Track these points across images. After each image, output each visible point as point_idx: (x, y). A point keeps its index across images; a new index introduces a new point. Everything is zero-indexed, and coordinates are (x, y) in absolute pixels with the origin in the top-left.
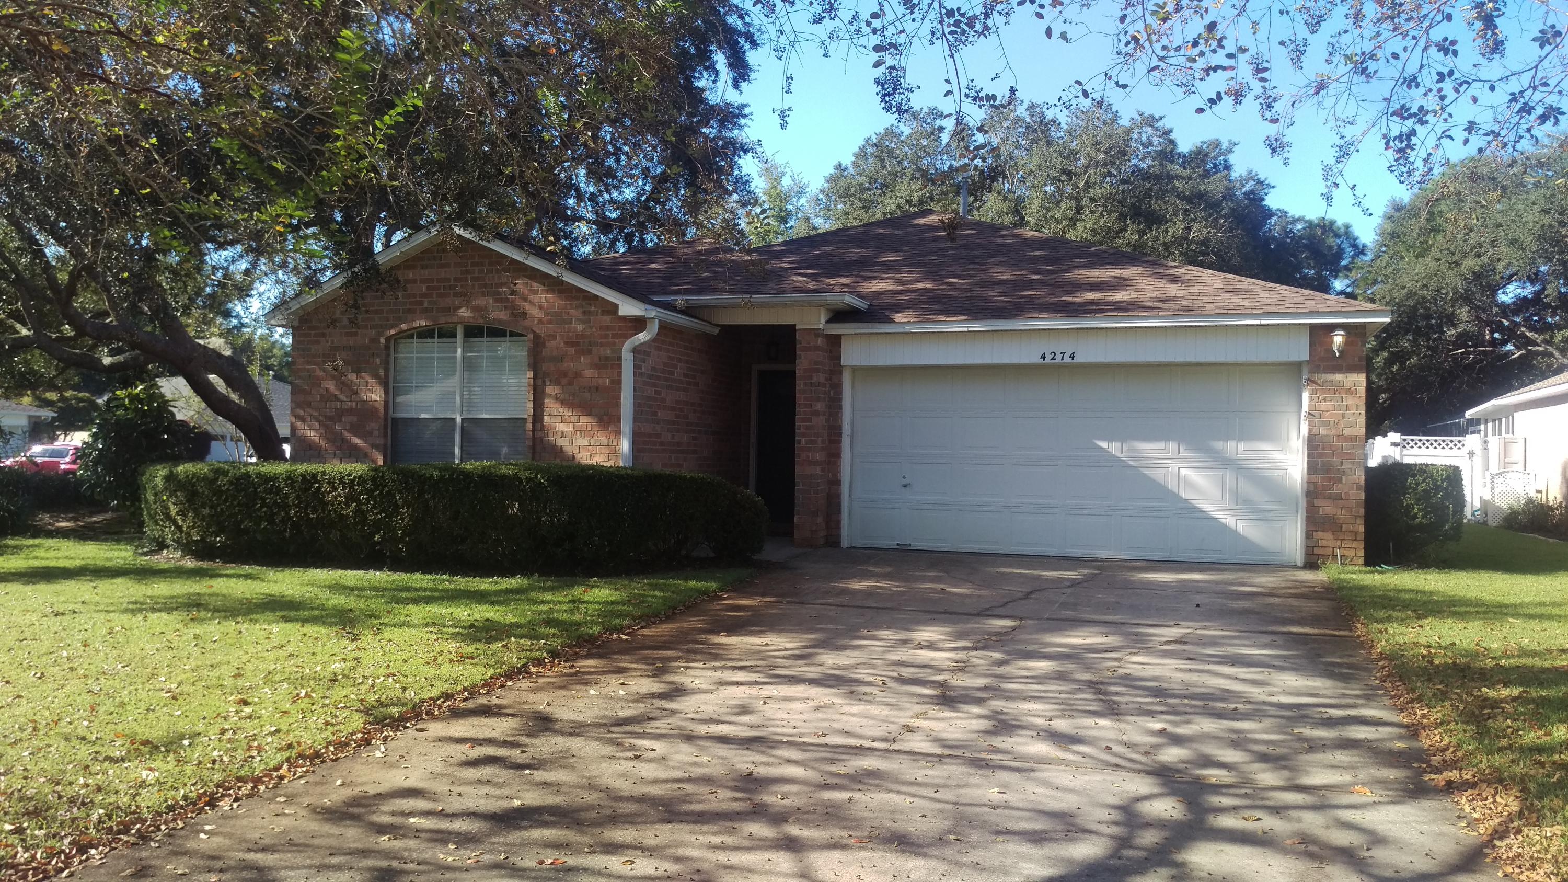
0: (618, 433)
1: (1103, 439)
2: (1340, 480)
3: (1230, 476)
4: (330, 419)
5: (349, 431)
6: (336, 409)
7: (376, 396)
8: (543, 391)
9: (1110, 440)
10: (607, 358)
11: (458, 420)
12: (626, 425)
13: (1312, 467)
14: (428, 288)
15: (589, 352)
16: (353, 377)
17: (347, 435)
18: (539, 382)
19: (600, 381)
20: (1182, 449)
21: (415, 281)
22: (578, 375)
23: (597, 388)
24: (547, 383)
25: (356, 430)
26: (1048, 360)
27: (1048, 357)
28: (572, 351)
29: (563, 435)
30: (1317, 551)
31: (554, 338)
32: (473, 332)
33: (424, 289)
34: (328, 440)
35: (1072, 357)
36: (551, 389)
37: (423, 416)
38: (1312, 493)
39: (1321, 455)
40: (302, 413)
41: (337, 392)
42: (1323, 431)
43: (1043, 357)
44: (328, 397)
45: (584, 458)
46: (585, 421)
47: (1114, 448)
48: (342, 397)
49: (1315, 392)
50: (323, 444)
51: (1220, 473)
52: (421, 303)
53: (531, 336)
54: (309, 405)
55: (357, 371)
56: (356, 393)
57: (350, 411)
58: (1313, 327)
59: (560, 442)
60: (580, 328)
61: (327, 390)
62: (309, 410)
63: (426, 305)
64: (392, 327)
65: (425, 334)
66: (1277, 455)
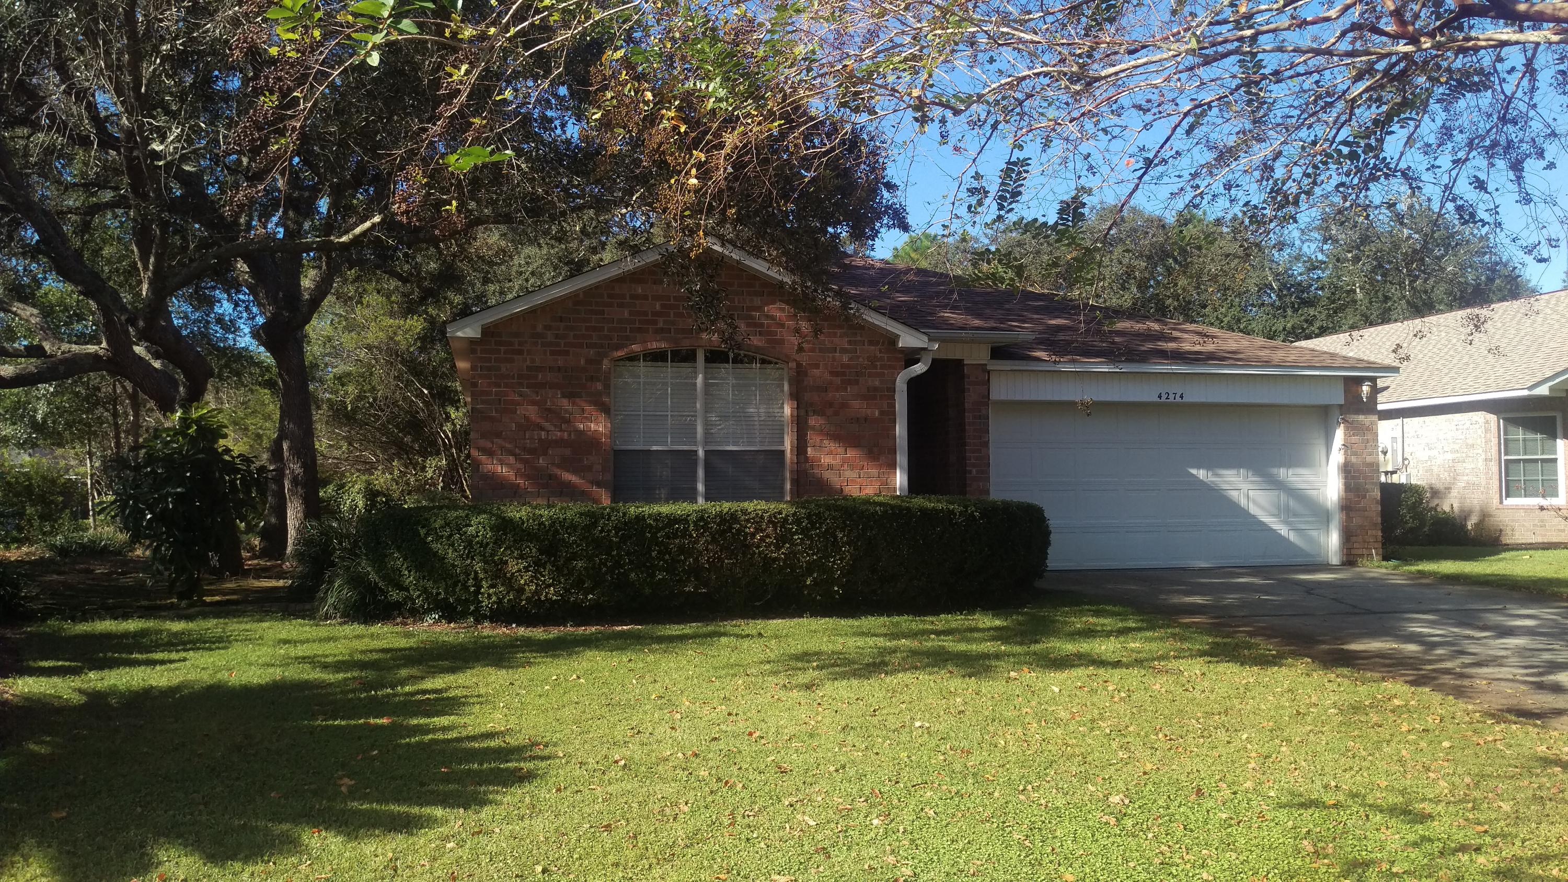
0: (893, 466)
1: (1193, 467)
2: (1365, 497)
3: (1283, 497)
4: (532, 451)
5: (559, 466)
6: (540, 439)
7: (599, 426)
8: (806, 422)
9: (1199, 468)
10: (876, 389)
11: (701, 453)
12: (902, 458)
13: (1348, 488)
14: (663, 306)
15: (857, 382)
16: (565, 403)
17: (558, 472)
18: (802, 413)
19: (869, 411)
20: (1250, 474)
21: (645, 297)
22: (844, 406)
23: (866, 419)
24: (811, 413)
25: (566, 464)
26: (1163, 399)
27: (1164, 397)
28: (838, 380)
29: (830, 467)
30: (1354, 552)
31: (817, 366)
32: (715, 357)
33: (658, 307)
34: (527, 477)
35: (1182, 397)
36: (813, 421)
37: (655, 448)
38: (1347, 507)
39: (1353, 478)
40: (488, 445)
41: (538, 421)
42: (1353, 459)
43: (1160, 397)
44: (527, 425)
45: (853, 491)
46: (851, 453)
47: (1201, 474)
48: (547, 425)
49: (1347, 429)
50: (520, 481)
51: (1276, 493)
52: (655, 322)
53: (793, 365)
54: (498, 435)
55: (570, 396)
56: (568, 421)
57: (559, 443)
58: (1346, 378)
59: (827, 475)
60: (845, 358)
61: (527, 418)
62: (499, 441)
63: (661, 325)
64: (618, 347)
65: (658, 357)
66: (1312, 479)
